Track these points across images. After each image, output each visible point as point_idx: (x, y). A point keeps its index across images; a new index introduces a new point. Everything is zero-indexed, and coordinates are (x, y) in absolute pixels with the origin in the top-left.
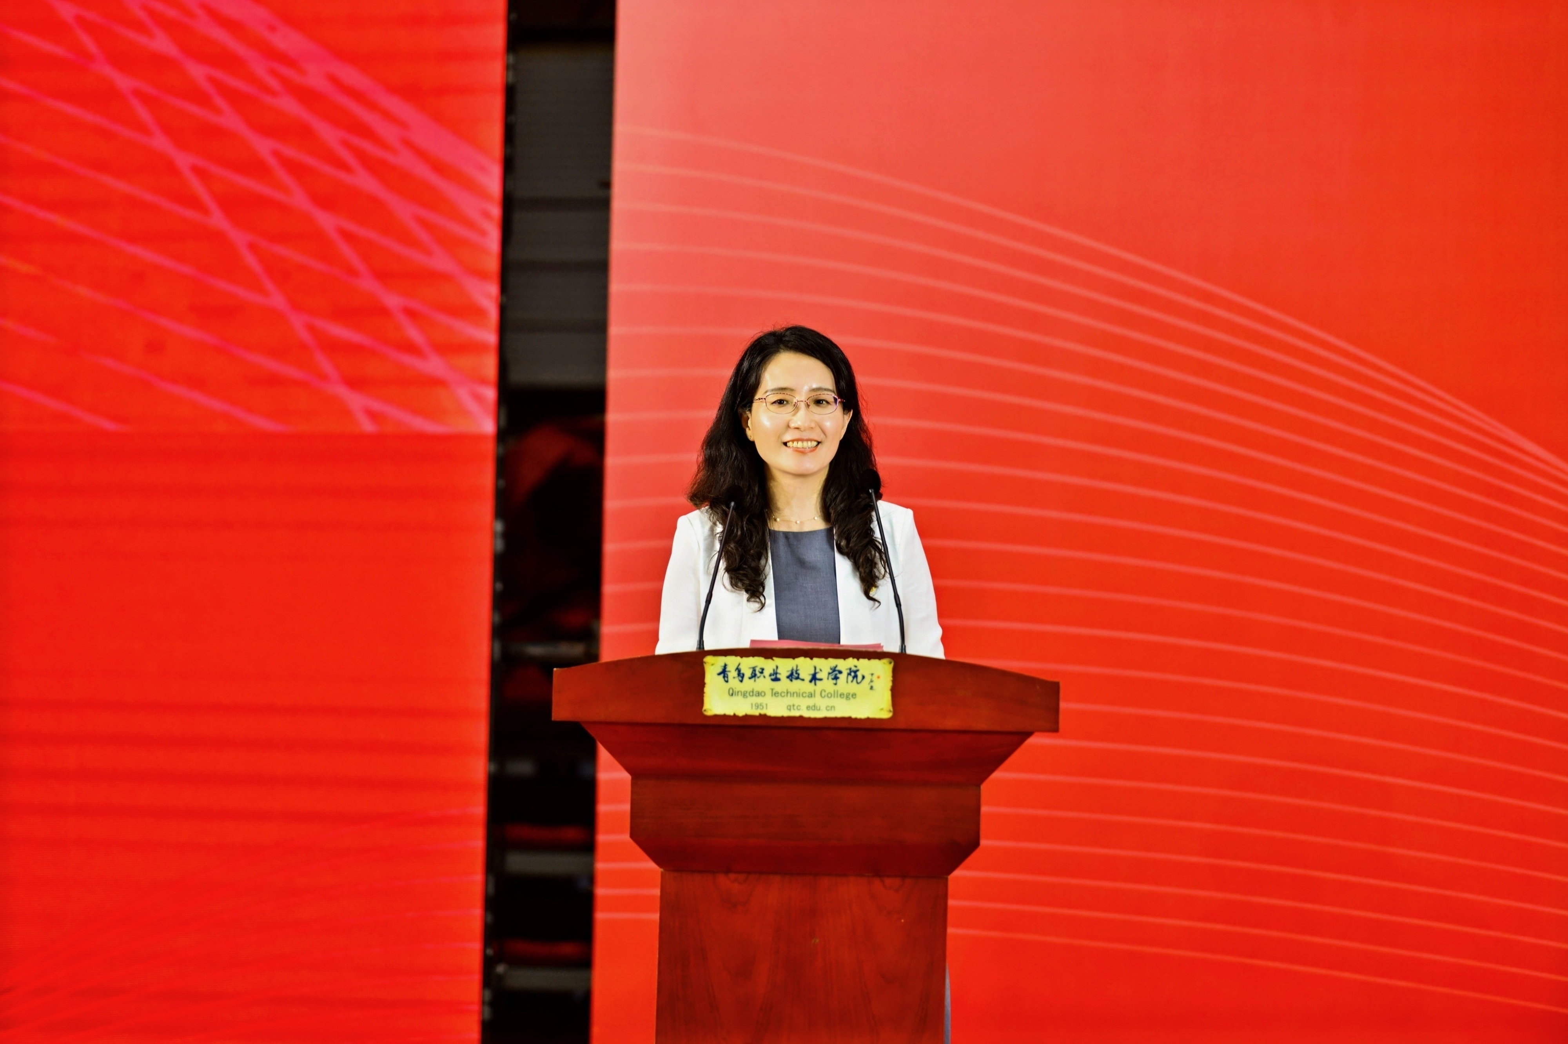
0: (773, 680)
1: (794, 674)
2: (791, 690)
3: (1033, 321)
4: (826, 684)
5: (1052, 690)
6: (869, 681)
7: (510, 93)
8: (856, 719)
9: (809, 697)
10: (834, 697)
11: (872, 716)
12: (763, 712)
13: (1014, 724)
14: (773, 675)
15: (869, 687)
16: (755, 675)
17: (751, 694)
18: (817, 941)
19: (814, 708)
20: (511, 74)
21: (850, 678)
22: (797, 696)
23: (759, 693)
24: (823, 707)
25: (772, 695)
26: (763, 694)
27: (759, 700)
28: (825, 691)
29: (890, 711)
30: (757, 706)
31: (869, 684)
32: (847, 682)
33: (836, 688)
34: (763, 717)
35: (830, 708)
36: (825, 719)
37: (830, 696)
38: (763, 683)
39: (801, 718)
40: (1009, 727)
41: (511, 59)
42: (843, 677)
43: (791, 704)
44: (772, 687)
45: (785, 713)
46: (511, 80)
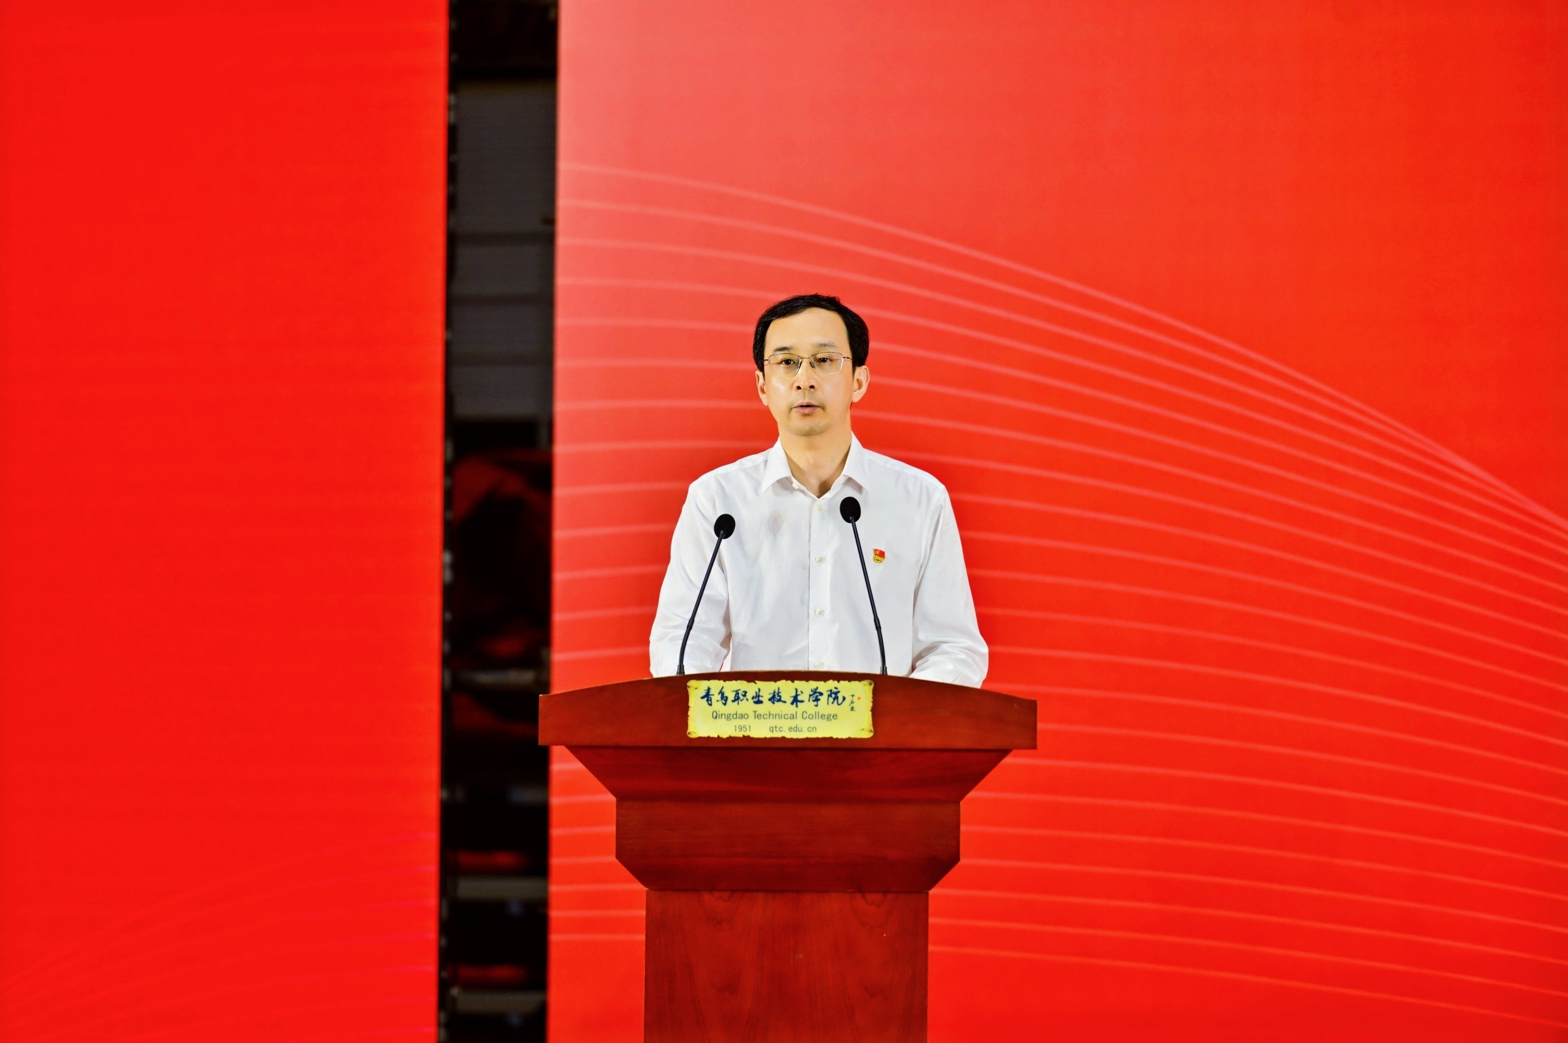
0: (755, 702)
1: (776, 696)
2: (773, 712)
3: (975, 348)
4: (808, 706)
5: (1030, 707)
6: (850, 702)
7: (452, 132)
8: (837, 739)
9: (790, 718)
10: (816, 718)
11: (852, 736)
12: (746, 734)
13: (993, 742)
14: (756, 698)
15: (850, 708)
16: (739, 698)
17: (735, 716)
18: (801, 956)
19: (796, 729)
20: (452, 114)
21: (831, 700)
22: (779, 718)
23: (742, 716)
24: (805, 729)
25: (755, 718)
26: (746, 716)
27: (742, 722)
28: (806, 713)
29: (871, 731)
30: (741, 728)
31: (850, 705)
32: (828, 704)
33: (816, 709)
34: (747, 738)
35: (812, 729)
36: (807, 740)
37: (811, 717)
38: (747, 706)
39: (783, 738)
40: (988, 745)
41: (453, 99)
42: (823, 699)
43: (774, 726)
44: (755, 710)
45: (768, 735)
46: (452, 120)
